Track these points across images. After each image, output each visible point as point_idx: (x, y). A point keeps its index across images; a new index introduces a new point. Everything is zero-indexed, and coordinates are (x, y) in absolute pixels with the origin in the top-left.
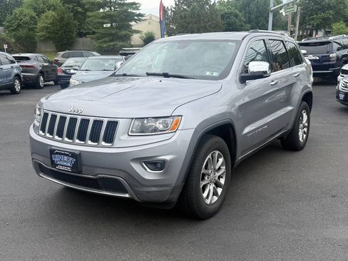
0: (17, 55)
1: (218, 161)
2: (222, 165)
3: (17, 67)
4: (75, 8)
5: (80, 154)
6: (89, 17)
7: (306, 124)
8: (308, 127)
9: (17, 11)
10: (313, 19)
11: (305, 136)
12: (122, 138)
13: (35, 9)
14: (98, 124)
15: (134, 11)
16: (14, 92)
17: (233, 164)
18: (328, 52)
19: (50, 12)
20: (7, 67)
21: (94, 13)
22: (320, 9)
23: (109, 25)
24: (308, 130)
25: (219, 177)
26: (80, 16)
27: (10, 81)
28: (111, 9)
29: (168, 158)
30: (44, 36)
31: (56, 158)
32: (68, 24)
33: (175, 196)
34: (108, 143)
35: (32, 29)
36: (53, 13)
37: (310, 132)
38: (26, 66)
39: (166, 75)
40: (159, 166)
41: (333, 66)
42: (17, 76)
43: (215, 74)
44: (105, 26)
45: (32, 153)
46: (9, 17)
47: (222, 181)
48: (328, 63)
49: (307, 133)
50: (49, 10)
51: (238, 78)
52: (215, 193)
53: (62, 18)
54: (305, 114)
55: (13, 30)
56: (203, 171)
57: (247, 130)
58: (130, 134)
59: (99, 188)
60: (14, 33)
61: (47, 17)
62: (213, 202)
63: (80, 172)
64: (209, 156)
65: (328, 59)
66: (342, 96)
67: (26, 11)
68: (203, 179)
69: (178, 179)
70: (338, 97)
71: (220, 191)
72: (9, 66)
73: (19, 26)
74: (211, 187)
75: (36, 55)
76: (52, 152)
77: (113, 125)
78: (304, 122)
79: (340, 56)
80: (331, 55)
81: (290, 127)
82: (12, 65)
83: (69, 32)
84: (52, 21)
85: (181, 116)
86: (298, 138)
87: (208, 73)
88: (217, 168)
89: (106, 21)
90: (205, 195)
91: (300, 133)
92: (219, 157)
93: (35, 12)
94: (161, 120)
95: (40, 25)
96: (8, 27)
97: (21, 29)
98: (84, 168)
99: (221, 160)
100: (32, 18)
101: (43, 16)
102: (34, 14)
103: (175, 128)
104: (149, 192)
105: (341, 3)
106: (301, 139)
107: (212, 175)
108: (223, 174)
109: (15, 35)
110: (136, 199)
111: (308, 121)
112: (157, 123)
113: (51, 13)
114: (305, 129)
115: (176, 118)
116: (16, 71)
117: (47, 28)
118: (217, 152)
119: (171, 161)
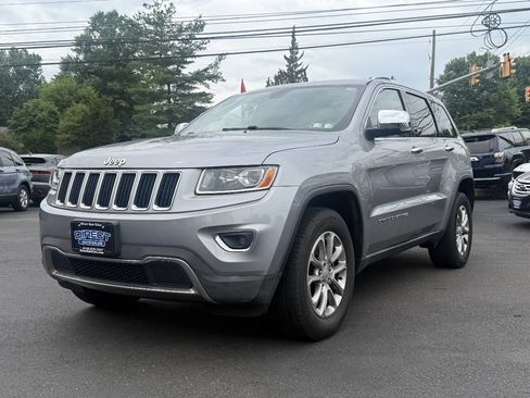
0: (28, 156)
1: (334, 250)
2: (340, 257)
3: (25, 172)
4: (117, 101)
5: (118, 226)
6: (136, 112)
7: (467, 229)
8: (470, 233)
9: (30, 103)
10: (465, 120)
11: (466, 246)
12: (186, 197)
13: (57, 102)
14: (148, 179)
15: (203, 105)
16: (18, 209)
17: (358, 263)
18: (491, 151)
19: (79, 105)
20: (9, 170)
21: (145, 107)
22: (474, 107)
23: (166, 125)
24: (470, 238)
25: (338, 276)
26: (123, 113)
27: (14, 190)
28: (170, 102)
29: (257, 228)
30: (68, 139)
31: (81, 236)
32: (105, 121)
33: (268, 294)
34: (163, 206)
35: (51, 130)
36: (84, 107)
37: (473, 242)
38: (40, 172)
39: (252, 128)
40: (243, 241)
41: (500, 170)
42: (25, 184)
43: (327, 126)
44: (159, 126)
45: (43, 237)
46: (17, 112)
47: (342, 284)
48: (492, 166)
49: (469, 243)
50: (77, 102)
51: (362, 133)
52: (331, 302)
53: (97, 114)
54: (464, 212)
55: (22, 131)
56: (312, 259)
57: (378, 211)
58: (198, 192)
59: (147, 283)
60: (23, 134)
61: (73, 112)
62: (327, 314)
63: (117, 256)
64: (321, 238)
65: (492, 160)
66: (517, 204)
67: (43, 104)
68: (312, 273)
69: (272, 264)
70: (511, 206)
71: (338, 299)
72: (13, 169)
73: (32, 124)
74: (324, 289)
75: (54, 156)
76: (75, 225)
77: (171, 179)
78: (463, 224)
79: (510, 157)
80: (496, 155)
81: (442, 227)
82: (18, 168)
83: (107, 133)
84: (81, 118)
85: (278, 166)
86: (456, 247)
87: (317, 125)
88: (333, 260)
89: (162, 118)
90: (315, 299)
91: (459, 241)
92: (336, 243)
93: (57, 105)
94: (246, 172)
95: (63, 123)
96: (15, 126)
97: (34, 130)
98: (124, 248)
99: (339, 249)
100: (52, 113)
101: (68, 111)
102: (56, 109)
103: (268, 183)
104: (227, 284)
105: (504, 97)
106: (460, 250)
107: (325, 270)
108: (342, 271)
109: (24, 138)
110: (206, 296)
111: (470, 223)
112: (241, 175)
113: (81, 106)
114: (466, 237)
115: (271, 168)
116: (23, 177)
117: (74, 128)
118: (333, 235)
119: (262, 233)
